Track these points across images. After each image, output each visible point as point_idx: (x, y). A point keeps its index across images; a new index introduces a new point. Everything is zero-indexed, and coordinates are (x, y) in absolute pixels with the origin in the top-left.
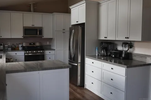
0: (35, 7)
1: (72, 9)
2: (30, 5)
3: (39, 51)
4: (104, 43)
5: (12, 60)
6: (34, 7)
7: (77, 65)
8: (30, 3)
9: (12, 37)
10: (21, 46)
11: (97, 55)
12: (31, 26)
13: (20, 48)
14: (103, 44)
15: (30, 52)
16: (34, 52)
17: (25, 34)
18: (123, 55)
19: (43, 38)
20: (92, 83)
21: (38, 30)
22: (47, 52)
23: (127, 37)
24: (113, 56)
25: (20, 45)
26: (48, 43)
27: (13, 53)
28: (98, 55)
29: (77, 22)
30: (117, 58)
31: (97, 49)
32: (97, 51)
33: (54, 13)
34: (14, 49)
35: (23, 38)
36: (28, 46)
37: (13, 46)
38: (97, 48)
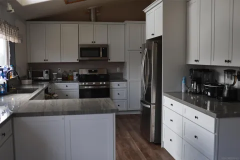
0: (98, 14)
1: (147, 14)
2: (90, 10)
3: (101, 83)
4: (195, 70)
5: (55, 95)
6: (96, 13)
7: (149, 106)
8: (90, 8)
9: (63, 61)
10: (77, 75)
11: (183, 91)
12: (91, 43)
13: (75, 78)
14: (192, 73)
15: (87, 83)
16: (94, 83)
17: (81, 56)
18: (226, 93)
19: (109, 61)
20: (171, 140)
21: (101, 49)
22: (114, 84)
23: (227, 60)
24: (209, 94)
25: (75, 73)
26: (118, 70)
27: (62, 85)
28: (186, 92)
29: (153, 34)
30: (215, 97)
31: (183, 81)
32: (183, 84)
33: (126, 22)
34: (66, 78)
35: (78, 61)
36: (86, 75)
37: (64, 74)
38: (184, 78)
